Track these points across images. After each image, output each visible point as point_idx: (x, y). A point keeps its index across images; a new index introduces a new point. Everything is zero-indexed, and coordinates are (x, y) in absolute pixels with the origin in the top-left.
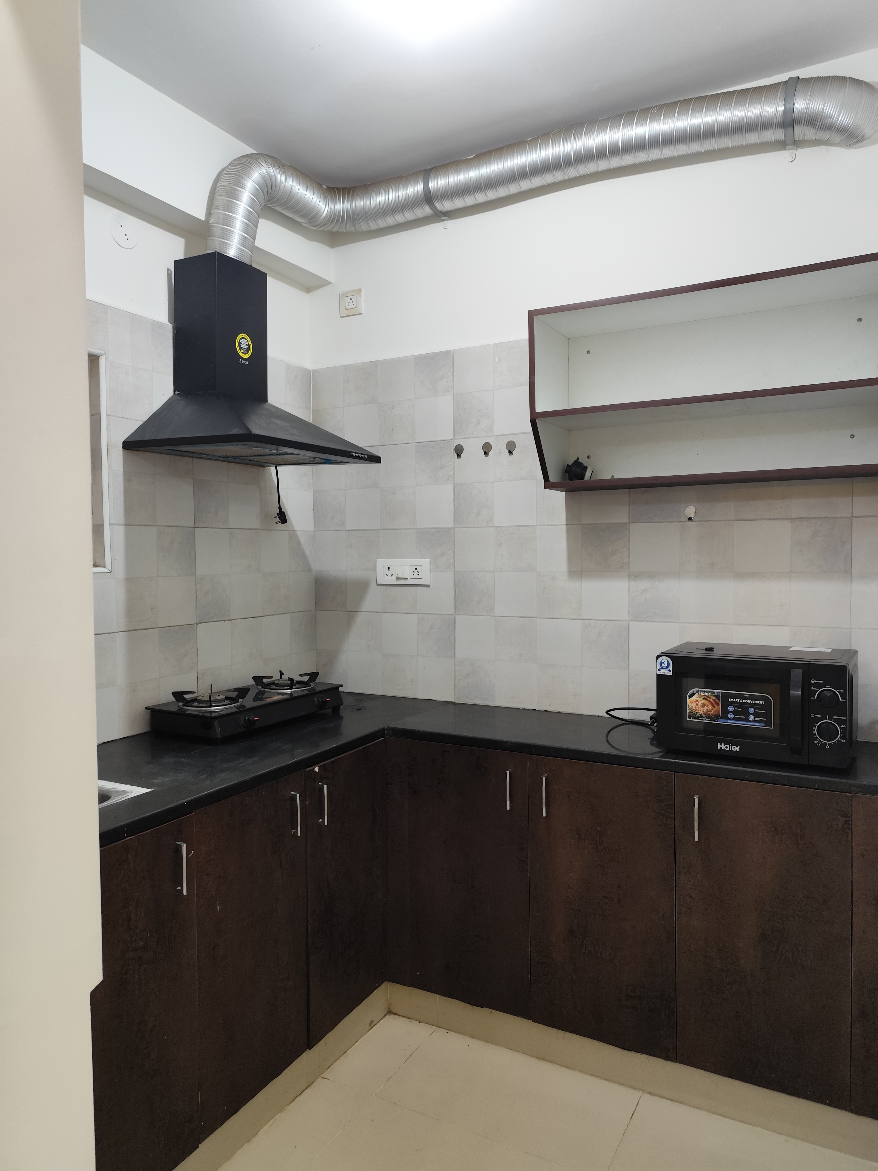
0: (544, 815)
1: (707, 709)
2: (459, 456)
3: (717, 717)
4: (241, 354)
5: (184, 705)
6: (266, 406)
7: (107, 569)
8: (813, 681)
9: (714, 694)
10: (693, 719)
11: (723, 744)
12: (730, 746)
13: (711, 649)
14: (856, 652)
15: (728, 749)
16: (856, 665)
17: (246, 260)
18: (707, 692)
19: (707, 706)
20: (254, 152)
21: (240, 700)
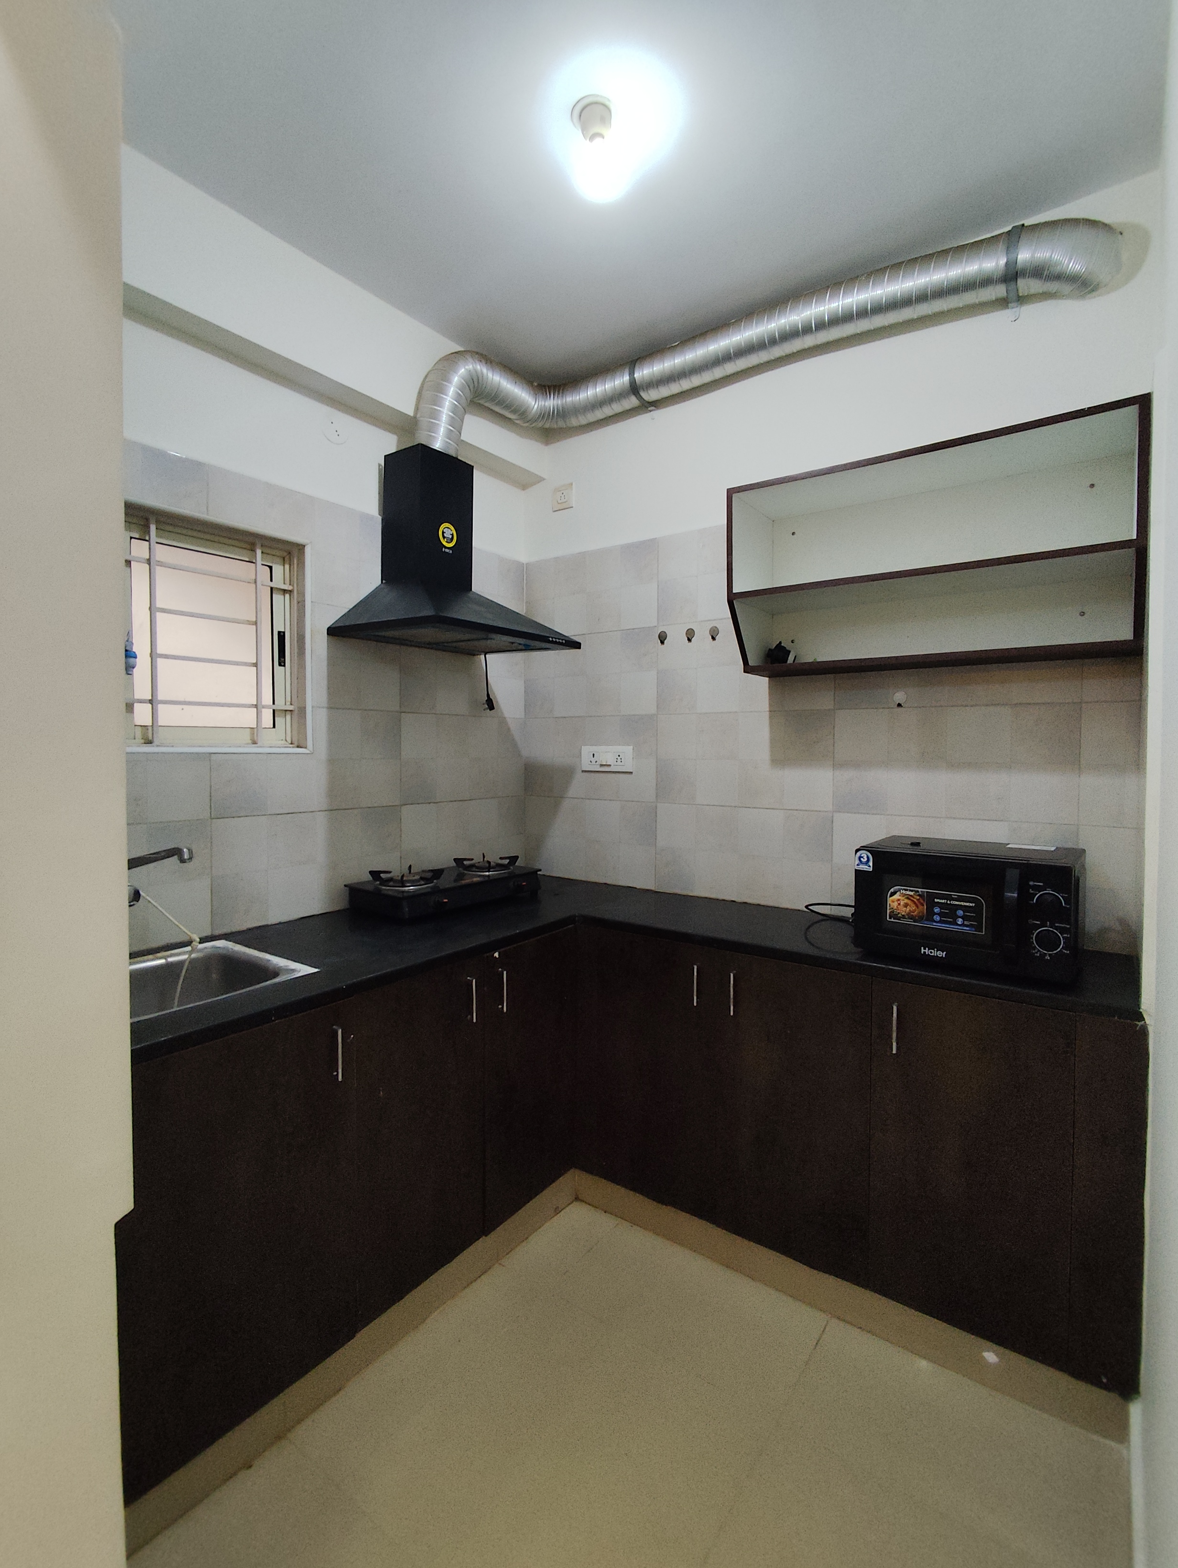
0: (732, 1014)
1: (910, 910)
2: (662, 643)
3: (920, 919)
4: (444, 543)
5: (381, 884)
6: (470, 594)
7: (309, 750)
8: (1031, 883)
9: (918, 894)
10: (894, 919)
11: (927, 949)
12: (936, 952)
13: (918, 844)
14: (1084, 851)
15: (933, 954)
16: (1083, 866)
17: (452, 453)
18: (910, 891)
19: (910, 906)
20: (463, 349)
21: (435, 881)
